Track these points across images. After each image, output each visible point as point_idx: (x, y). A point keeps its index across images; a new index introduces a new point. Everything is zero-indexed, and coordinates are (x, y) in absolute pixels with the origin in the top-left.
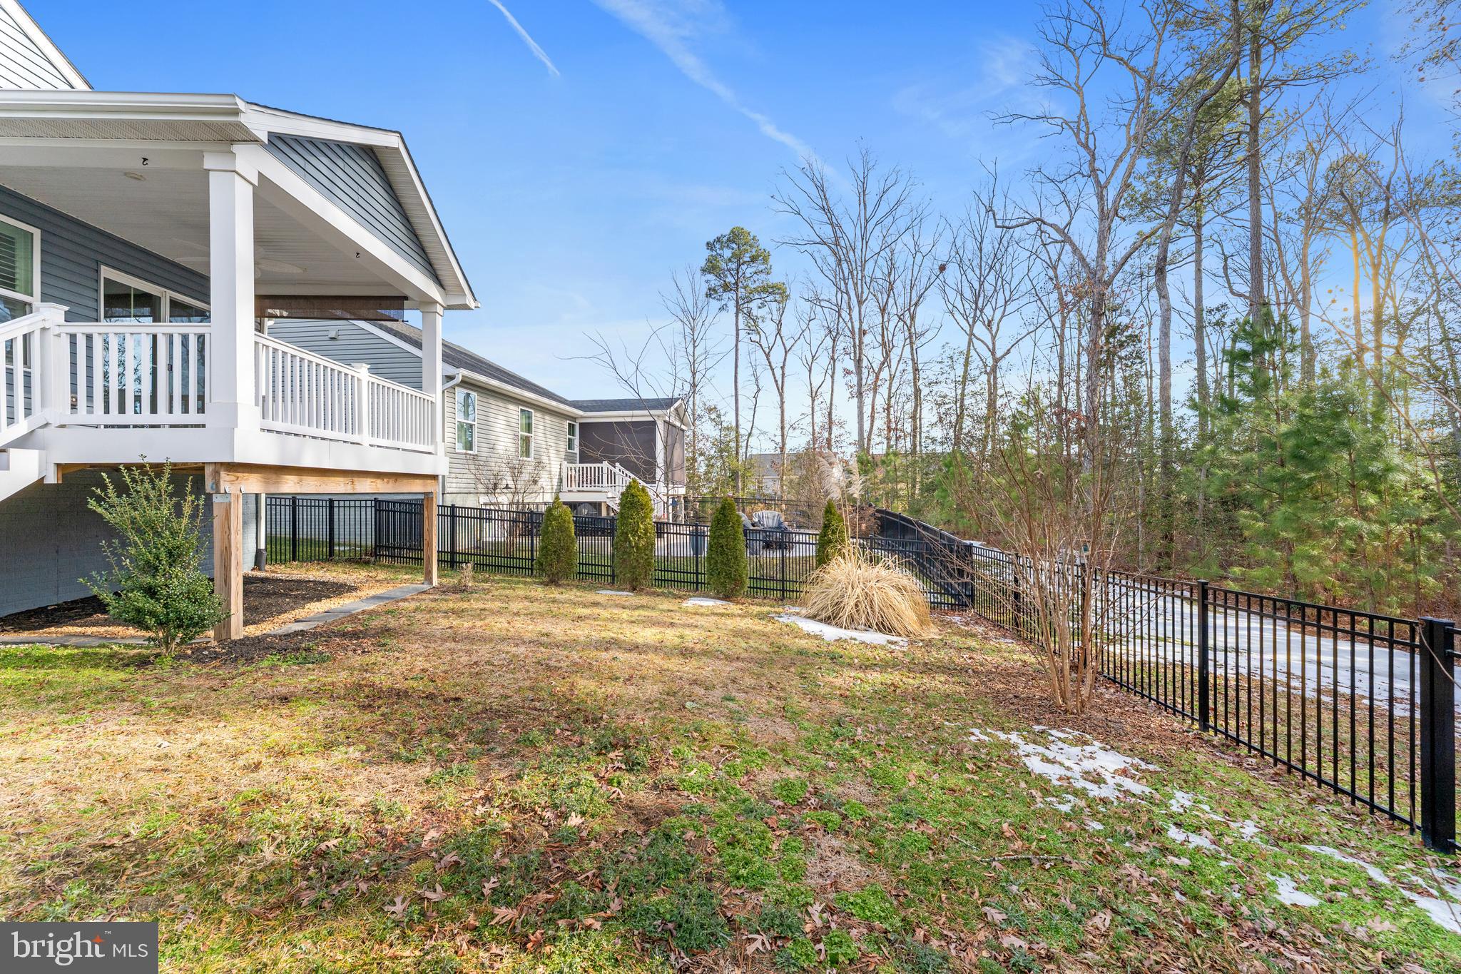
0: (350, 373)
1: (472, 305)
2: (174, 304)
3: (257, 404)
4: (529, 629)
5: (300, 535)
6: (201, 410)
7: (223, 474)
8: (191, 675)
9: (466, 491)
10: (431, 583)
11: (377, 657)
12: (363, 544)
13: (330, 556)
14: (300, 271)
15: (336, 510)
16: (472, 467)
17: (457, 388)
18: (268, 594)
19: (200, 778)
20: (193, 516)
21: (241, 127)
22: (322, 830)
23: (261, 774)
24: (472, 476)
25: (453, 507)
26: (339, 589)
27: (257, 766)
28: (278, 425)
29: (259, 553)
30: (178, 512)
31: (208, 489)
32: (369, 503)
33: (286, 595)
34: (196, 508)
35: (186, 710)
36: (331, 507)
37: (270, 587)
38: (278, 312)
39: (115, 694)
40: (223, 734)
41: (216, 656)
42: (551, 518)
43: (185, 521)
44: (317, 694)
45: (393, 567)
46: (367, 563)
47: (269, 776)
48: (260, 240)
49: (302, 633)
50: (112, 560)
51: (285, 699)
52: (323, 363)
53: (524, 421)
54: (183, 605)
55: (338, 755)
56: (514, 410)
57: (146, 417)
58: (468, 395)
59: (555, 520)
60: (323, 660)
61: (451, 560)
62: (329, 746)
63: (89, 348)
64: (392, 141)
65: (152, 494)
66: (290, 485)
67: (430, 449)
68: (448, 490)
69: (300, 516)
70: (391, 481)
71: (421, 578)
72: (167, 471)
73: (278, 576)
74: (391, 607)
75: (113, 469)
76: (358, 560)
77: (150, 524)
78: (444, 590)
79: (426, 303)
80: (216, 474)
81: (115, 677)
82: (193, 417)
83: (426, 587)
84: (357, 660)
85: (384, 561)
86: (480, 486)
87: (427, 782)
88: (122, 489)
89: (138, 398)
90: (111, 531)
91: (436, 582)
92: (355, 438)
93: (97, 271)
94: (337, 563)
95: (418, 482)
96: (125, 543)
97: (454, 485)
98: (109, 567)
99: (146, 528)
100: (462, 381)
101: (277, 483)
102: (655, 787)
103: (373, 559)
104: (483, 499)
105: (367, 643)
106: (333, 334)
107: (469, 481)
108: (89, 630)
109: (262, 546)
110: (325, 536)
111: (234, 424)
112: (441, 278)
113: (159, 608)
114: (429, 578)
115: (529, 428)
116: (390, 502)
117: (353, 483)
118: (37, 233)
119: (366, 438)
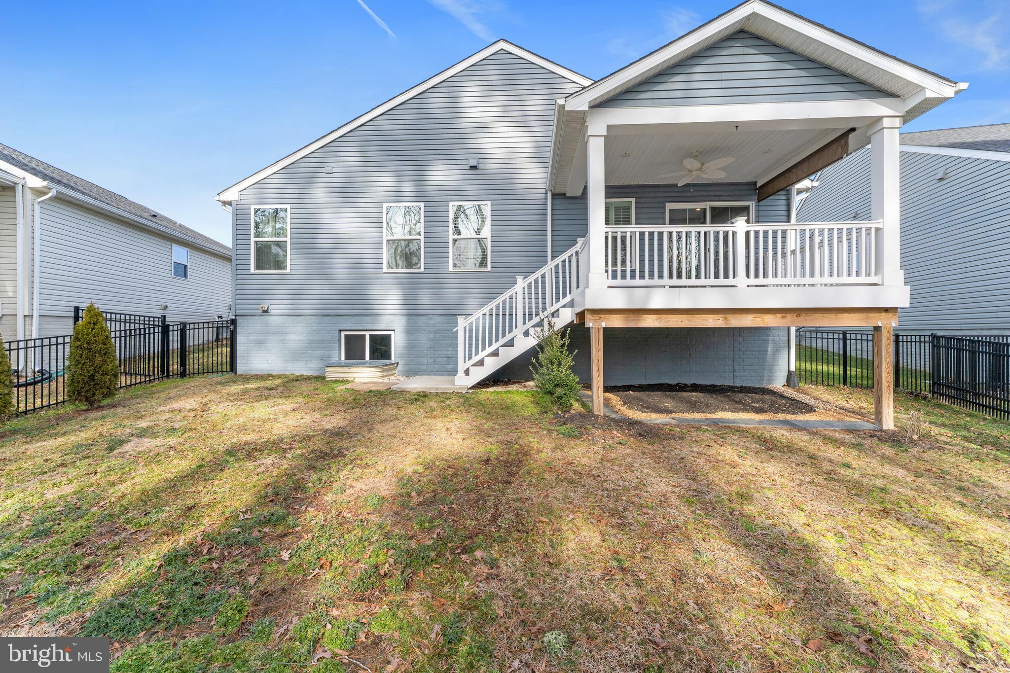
7: (589, 316)
10: (882, 425)
29: (790, 373)
32: (928, 340)
91: (888, 424)
93: (664, 208)
103: (930, 395)
114: (879, 419)
116: (948, 338)
117: (726, 318)
118: (633, 200)
119: (741, 280)
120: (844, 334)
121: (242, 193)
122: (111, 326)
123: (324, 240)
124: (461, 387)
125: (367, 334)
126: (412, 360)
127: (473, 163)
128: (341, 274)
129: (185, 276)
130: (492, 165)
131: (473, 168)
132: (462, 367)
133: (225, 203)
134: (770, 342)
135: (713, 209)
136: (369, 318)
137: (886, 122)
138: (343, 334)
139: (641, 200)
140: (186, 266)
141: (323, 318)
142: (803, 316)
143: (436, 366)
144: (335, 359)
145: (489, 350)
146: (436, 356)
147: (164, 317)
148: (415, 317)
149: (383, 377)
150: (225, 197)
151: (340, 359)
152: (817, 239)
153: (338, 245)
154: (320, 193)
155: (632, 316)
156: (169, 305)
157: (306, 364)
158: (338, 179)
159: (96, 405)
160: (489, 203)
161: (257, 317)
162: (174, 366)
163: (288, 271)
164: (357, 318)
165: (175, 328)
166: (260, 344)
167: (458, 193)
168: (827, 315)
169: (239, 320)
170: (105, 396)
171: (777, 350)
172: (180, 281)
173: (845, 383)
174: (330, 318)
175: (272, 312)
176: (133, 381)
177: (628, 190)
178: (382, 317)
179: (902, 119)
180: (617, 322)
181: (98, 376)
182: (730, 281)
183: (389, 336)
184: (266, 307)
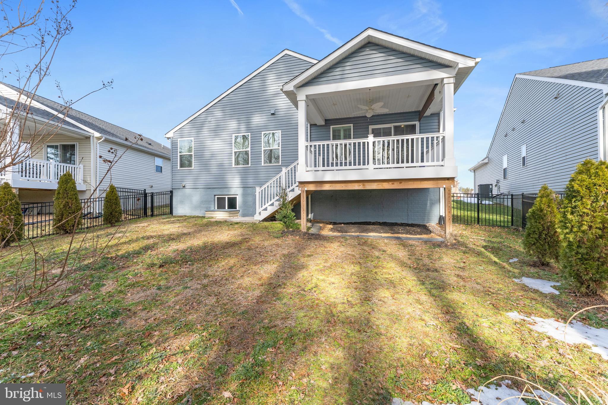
7: (300, 185)
117: (364, 185)
118: (352, 125)
119: (371, 166)
121: (175, 133)
122: (120, 194)
123: (207, 154)
124: (256, 220)
125: (226, 197)
126: (246, 209)
127: (272, 112)
128: (214, 169)
129: (161, 172)
130: (281, 113)
131: (273, 114)
132: (258, 211)
133: (168, 138)
134: (429, 199)
135: (395, 127)
136: (227, 189)
137: (445, 81)
138: (216, 197)
139: (356, 125)
140: (161, 167)
141: (208, 189)
142: (403, 183)
144: (212, 209)
145: (270, 203)
147: (145, 190)
148: (247, 188)
149: (230, 217)
150: (168, 136)
151: (215, 208)
152: (435, 142)
153: (213, 156)
154: (205, 132)
155: (319, 185)
156: (153, 185)
158: (213, 124)
159: (113, 225)
160: (280, 131)
161: (181, 190)
162: (149, 212)
163: (193, 168)
164: (221, 189)
165: (149, 195)
166: (182, 202)
167: (266, 127)
168: (416, 182)
169: (174, 191)
170: (116, 221)
171: (433, 204)
172: (159, 174)
173: (478, 223)
174: (210, 189)
175: (187, 187)
176: (132, 218)
177: (349, 120)
178: (233, 189)
179: (455, 78)
180: (312, 188)
181: (113, 213)
182: (366, 166)
183: (236, 198)
184: (184, 185)
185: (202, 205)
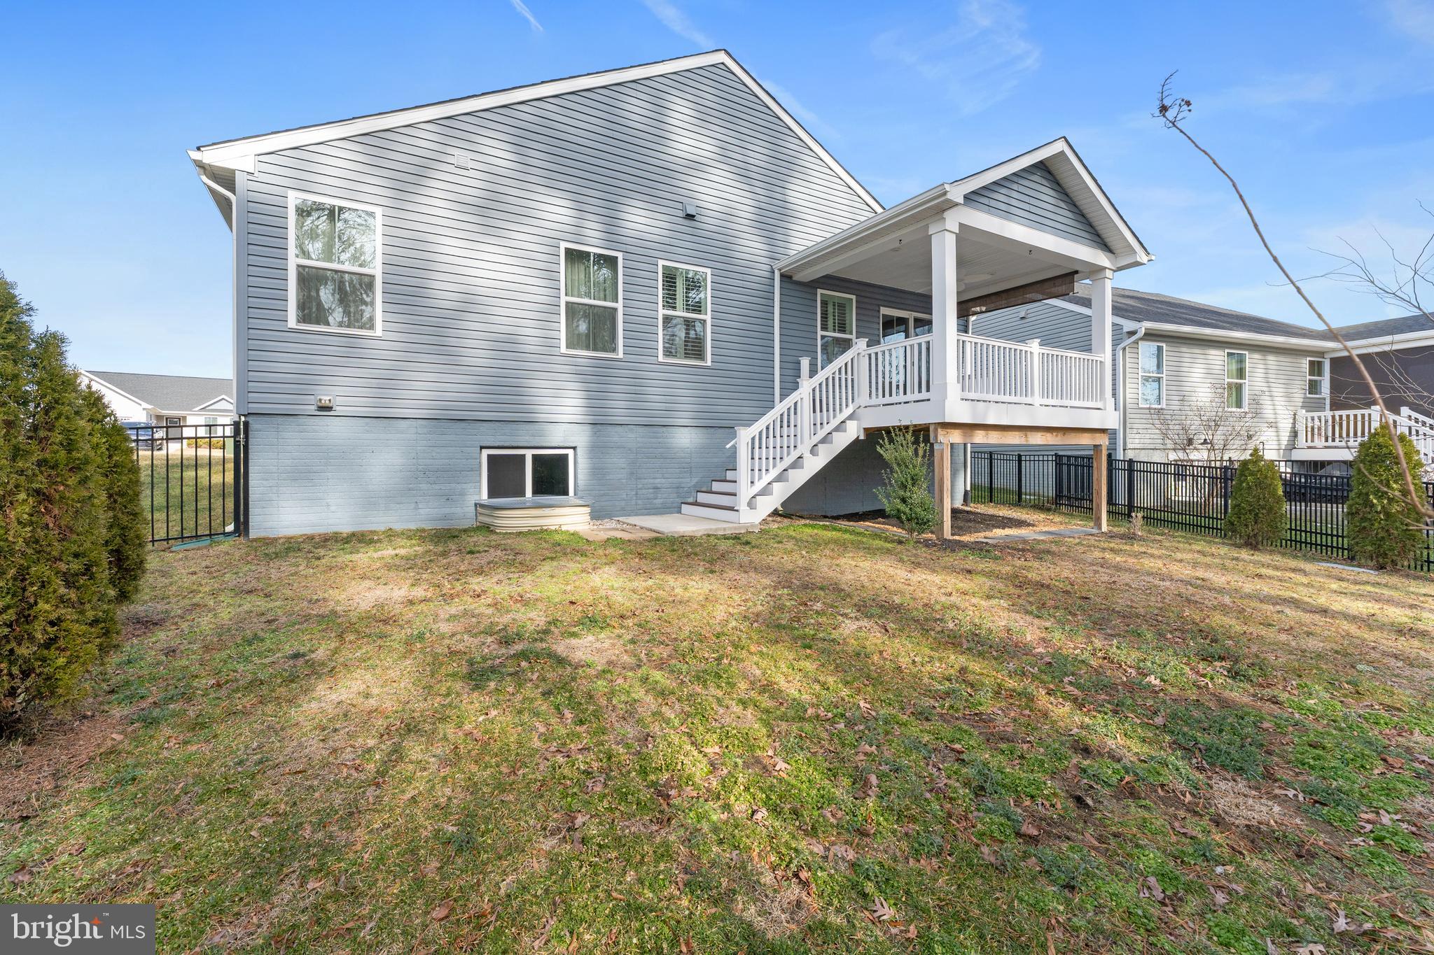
0: (1024, 349)
1: (1144, 259)
2: (916, 320)
3: (958, 382)
4: (1187, 572)
5: (995, 485)
6: (928, 390)
7: (939, 430)
8: (923, 552)
9: (1152, 446)
10: (1100, 528)
11: (1036, 564)
12: (1046, 494)
13: (1019, 502)
14: (990, 277)
15: (1023, 463)
16: (1157, 422)
17: (1140, 343)
18: (970, 521)
19: (924, 592)
20: (924, 456)
21: (949, 201)
22: (979, 627)
23: (952, 598)
24: (1157, 431)
25: (1131, 462)
26: (1020, 523)
27: (950, 594)
28: (972, 395)
29: (966, 492)
30: (916, 451)
31: (932, 441)
32: (1050, 458)
33: (981, 523)
34: (925, 451)
35: (918, 565)
36: (1020, 461)
37: (972, 517)
38: (978, 309)
39: (888, 551)
40: (937, 579)
41: (935, 545)
42: (1247, 473)
43: (920, 459)
44: (989, 574)
45: (1072, 515)
46: (1049, 510)
47: (954, 599)
48: (961, 263)
49: (987, 543)
50: (887, 481)
51: (969, 572)
52: (1008, 346)
53: (1234, 367)
54: (919, 510)
55: (994, 602)
56: (1217, 357)
57: (902, 398)
58: (1160, 349)
59: (1251, 474)
60: (996, 558)
61: (1124, 512)
62: (989, 597)
63: (877, 359)
64: (1060, 146)
65: (904, 442)
66: (980, 438)
67: (1099, 405)
68: (1129, 446)
69: (995, 470)
70: (1060, 435)
71: (1092, 524)
72: (911, 429)
73: (979, 511)
74: (1057, 539)
75: (887, 430)
76: (1039, 507)
77: (903, 459)
78: (1111, 536)
79: (1095, 271)
80: (936, 430)
81: (889, 546)
82: (924, 395)
83: (1095, 531)
84: (1018, 563)
85: (1063, 509)
86: (1168, 441)
87: (1046, 629)
88: (891, 441)
89: (898, 387)
90: (885, 464)
91: (1105, 528)
92: (1029, 400)
93: (879, 311)
94: (1024, 507)
95: (1086, 435)
96: (892, 472)
97: (1137, 441)
98: (885, 484)
99: (902, 463)
100: (1145, 334)
101: (971, 436)
102: (1254, 696)
103: (1054, 507)
104: (1173, 456)
105: (1029, 555)
106: (1022, 314)
107: (1156, 437)
108: (877, 526)
109: (969, 488)
110: (1016, 488)
111: (946, 397)
112: (1109, 244)
113: (907, 510)
114: (1098, 524)
115: (1241, 373)
116: (1069, 457)
117: (1026, 436)
118: (854, 297)
120: (991, 453)
121: (264, 158)
124: (749, 525)
125: (529, 454)
126: (604, 495)
127: (689, 209)
128: (477, 355)
131: (689, 217)
132: (744, 497)
137: (1107, 273)
138: (485, 453)
139: (861, 299)
142: (1066, 435)
143: (640, 502)
146: (640, 486)
148: (603, 428)
151: (480, 497)
155: (968, 432)
157: (417, 508)
158: (473, 181)
160: (708, 271)
161: (305, 421)
164: (510, 425)
169: (255, 424)
174: (463, 424)
175: (339, 411)
178: (552, 427)
180: (958, 437)
183: (564, 458)
184: (325, 399)
185: (424, 486)
